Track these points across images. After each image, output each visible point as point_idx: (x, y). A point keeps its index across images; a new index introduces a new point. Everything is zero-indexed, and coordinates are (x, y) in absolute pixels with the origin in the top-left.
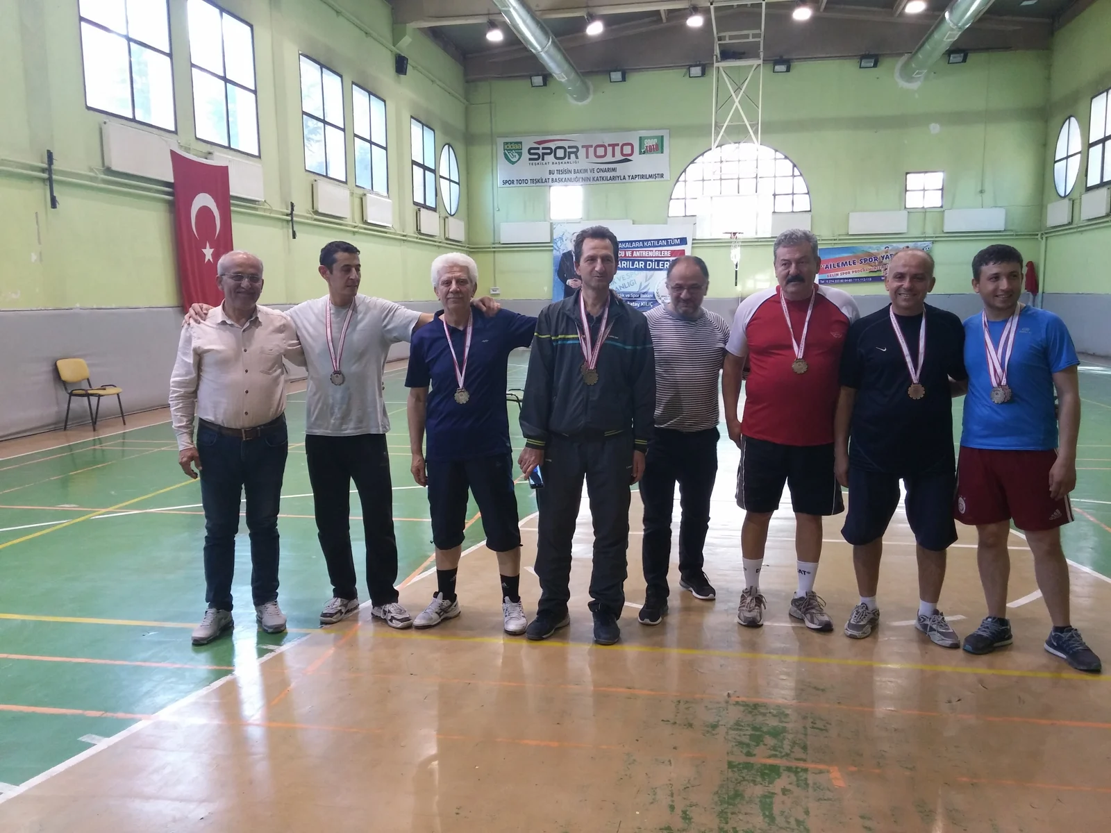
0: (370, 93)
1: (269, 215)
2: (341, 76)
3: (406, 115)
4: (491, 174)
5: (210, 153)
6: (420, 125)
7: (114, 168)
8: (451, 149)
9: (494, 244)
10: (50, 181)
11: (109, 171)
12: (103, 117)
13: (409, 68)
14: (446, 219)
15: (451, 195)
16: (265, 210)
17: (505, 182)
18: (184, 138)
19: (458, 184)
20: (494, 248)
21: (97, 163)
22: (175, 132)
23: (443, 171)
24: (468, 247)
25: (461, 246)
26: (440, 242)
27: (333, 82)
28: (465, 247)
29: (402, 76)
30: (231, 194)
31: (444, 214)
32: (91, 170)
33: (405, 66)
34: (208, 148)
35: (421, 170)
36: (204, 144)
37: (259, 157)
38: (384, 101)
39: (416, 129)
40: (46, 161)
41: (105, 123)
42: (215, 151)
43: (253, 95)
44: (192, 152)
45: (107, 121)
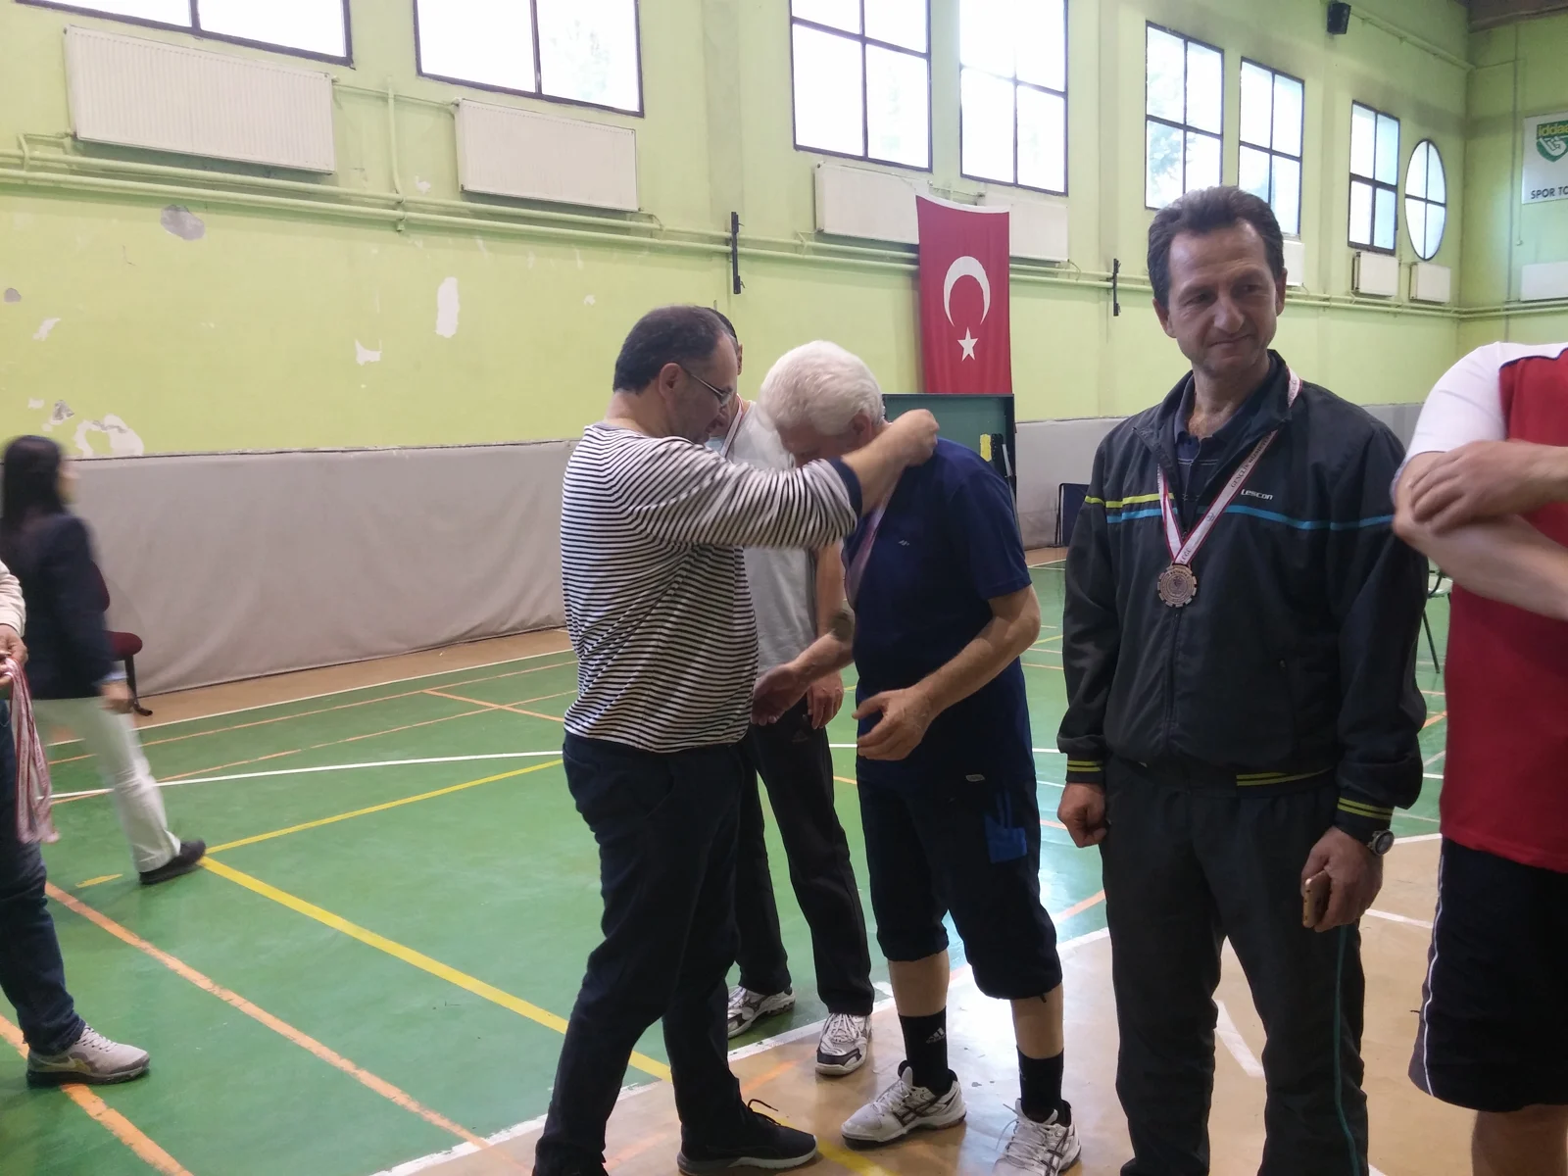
0: (1275, 72)
1: (1075, 281)
2: (1221, 51)
3: (1344, 98)
4: (1508, 184)
5: (981, 196)
6: (1372, 113)
7: (828, 230)
8: (1431, 147)
9: (1508, 302)
10: (734, 256)
11: (821, 235)
12: (818, 158)
13: (1353, 22)
14: (1414, 267)
15: (1427, 227)
16: (1069, 275)
17: (1536, 194)
18: (943, 176)
19: (1444, 205)
20: (1507, 310)
21: (806, 226)
22: (930, 170)
23: (1414, 185)
24: (1456, 312)
25: (1443, 311)
26: (1399, 306)
27: (1206, 63)
28: (1449, 311)
29: (1340, 37)
30: (1011, 254)
31: (1408, 258)
32: (796, 235)
33: (1344, 20)
34: (981, 188)
35: (1368, 189)
36: (974, 183)
37: (1066, 194)
38: (1302, 82)
39: (1363, 120)
40: (730, 227)
41: (819, 166)
42: (991, 192)
43: (1061, 101)
44: (952, 197)
45: (821, 162)
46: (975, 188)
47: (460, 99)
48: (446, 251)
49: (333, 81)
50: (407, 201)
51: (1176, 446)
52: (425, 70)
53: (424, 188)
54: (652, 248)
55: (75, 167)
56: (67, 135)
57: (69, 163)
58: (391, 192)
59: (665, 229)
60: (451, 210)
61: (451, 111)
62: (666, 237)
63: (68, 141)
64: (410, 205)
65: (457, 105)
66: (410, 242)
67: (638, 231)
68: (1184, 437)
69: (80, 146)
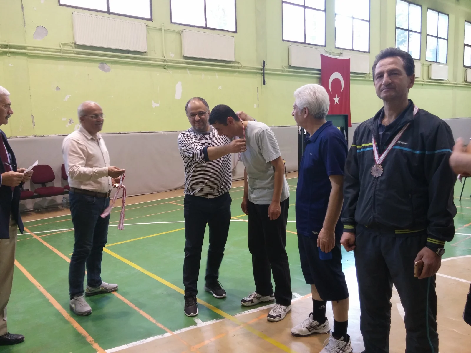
0: (439, 12)
2: (421, 6)
3: (462, 20)
5: (341, 53)
7: (293, 65)
10: (263, 74)
11: (290, 67)
12: (290, 44)
16: (370, 77)
18: (329, 48)
21: (286, 64)
22: (325, 46)
27: (416, 10)
30: (351, 71)
32: (283, 67)
34: (341, 51)
36: (339, 50)
37: (369, 52)
38: (448, 15)
39: (469, 27)
40: (262, 65)
41: (290, 46)
42: (345, 52)
43: (368, 23)
44: (332, 54)
45: (291, 45)
46: (339, 51)
47: (183, 29)
48: (178, 74)
49: (147, 26)
50: (167, 60)
51: (378, 129)
52: (173, 21)
53: (172, 56)
54: (239, 72)
55: (75, 52)
56: (73, 43)
57: (74, 51)
58: (163, 57)
59: (242, 66)
60: (180, 62)
61: (180, 33)
62: (243, 69)
63: (73, 45)
64: (168, 61)
65: (182, 31)
66: (168, 72)
67: (235, 67)
68: (381, 125)
69: (77, 46)
